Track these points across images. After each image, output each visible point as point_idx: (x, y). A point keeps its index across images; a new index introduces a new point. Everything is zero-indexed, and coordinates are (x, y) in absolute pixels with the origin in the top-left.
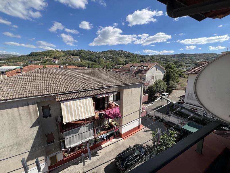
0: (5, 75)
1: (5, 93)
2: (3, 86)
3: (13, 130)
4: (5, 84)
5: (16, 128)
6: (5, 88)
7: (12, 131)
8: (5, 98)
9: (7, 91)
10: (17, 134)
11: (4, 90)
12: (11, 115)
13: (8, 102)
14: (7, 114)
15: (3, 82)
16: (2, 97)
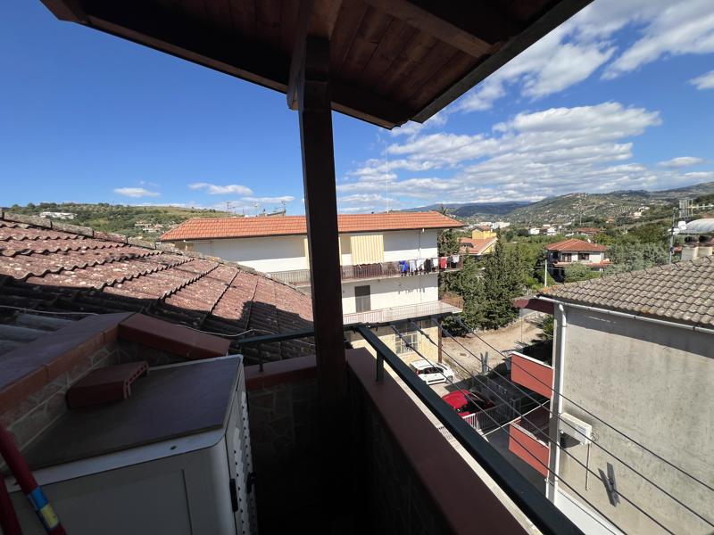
0: (709, 245)
1: (698, 302)
2: (698, 281)
3: (684, 423)
4: (704, 275)
5: (695, 421)
6: (702, 288)
7: (680, 422)
8: (695, 319)
9: (706, 299)
10: (693, 443)
11: (697, 294)
12: (693, 374)
13: (698, 331)
14: (685, 365)
15: (701, 269)
16: (688, 313)
